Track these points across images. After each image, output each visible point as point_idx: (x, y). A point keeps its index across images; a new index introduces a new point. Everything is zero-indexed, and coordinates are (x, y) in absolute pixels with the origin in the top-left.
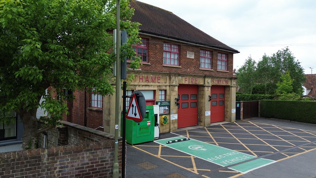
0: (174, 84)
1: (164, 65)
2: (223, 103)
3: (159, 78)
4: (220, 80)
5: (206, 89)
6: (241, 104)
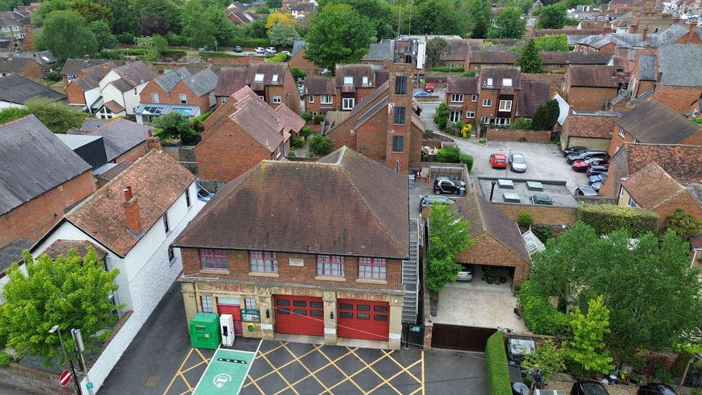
0: (264, 294)
1: (250, 274)
2: (386, 318)
3: (242, 288)
4: (362, 293)
5: (325, 303)
6: (426, 329)
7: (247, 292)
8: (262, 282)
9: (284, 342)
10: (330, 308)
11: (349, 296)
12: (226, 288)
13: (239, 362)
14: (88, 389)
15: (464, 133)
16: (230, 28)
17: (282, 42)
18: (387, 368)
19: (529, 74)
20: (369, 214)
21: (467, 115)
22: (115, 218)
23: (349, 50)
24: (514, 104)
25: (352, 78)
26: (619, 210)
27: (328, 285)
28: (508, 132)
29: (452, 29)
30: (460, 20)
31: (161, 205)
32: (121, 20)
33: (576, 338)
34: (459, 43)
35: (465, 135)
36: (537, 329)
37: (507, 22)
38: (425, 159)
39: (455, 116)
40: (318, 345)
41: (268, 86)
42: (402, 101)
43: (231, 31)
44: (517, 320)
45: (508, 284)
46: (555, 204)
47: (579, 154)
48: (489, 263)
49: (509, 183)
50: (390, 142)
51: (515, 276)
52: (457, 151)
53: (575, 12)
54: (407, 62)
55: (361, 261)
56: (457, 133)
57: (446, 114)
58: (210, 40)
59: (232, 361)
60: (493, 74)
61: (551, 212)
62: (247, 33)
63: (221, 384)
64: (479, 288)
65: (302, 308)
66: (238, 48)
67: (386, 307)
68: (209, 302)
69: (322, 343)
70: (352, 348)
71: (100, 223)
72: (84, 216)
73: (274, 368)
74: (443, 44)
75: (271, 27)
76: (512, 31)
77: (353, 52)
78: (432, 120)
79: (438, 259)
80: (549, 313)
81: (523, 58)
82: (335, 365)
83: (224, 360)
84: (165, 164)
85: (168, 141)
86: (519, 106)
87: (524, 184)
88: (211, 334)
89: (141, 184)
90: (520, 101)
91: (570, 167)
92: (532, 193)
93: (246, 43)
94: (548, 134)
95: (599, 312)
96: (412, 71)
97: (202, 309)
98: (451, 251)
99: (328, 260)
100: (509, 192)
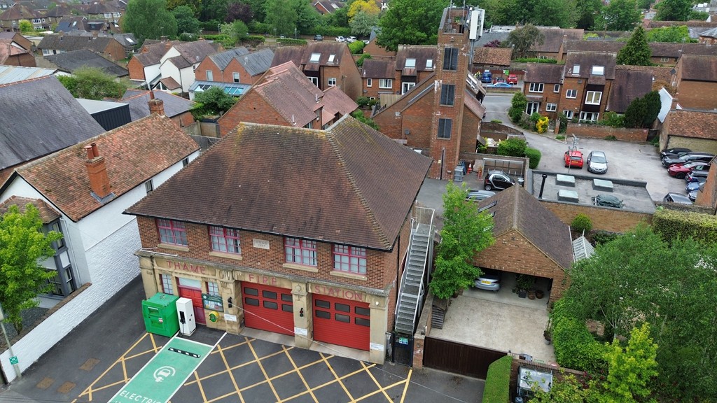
0: (226, 279)
1: (211, 254)
2: (366, 323)
3: (203, 269)
4: (338, 290)
5: (294, 296)
6: (416, 342)
7: (208, 275)
8: (225, 265)
9: (250, 338)
10: (300, 303)
11: (322, 291)
12: (185, 268)
13: (191, 355)
14: (12, 363)
15: (540, 127)
16: (312, 16)
17: (363, 31)
18: (360, 385)
19: (632, 67)
20: (352, 193)
21: (547, 107)
22: (79, 179)
23: (424, 35)
24: (605, 97)
25: (415, 60)
26: (710, 220)
27: (297, 276)
28: (593, 129)
29: (552, 19)
30: (562, 9)
31: (146, 172)
32: (210, 7)
33: (610, 378)
34: (556, 33)
35: (540, 129)
36: (565, 359)
37: (618, 12)
38: (483, 150)
39: (533, 108)
40: (287, 347)
41: (323, 66)
42: (451, 78)
43: (313, 19)
44: (545, 346)
45: (545, 299)
46: (624, 208)
47: (679, 157)
48: (519, 271)
49: (571, 179)
50: (435, 126)
51: (552, 290)
52: (522, 144)
53: (707, 7)
54: (460, 32)
55: (336, 250)
56: (531, 126)
57: (521, 105)
58: (290, 28)
59: (183, 353)
60: (581, 61)
61: (617, 217)
62: (330, 22)
63: (161, 378)
64: (506, 300)
65: (271, 300)
66: (319, 37)
67: (365, 309)
68: (170, 282)
69: (293, 345)
70: (326, 355)
71: (58, 181)
72: (40, 172)
73: (228, 367)
74: (534, 33)
75: (354, 15)
76: (623, 22)
77: (428, 37)
78: (507, 113)
79: (446, 258)
80: (582, 340)
81: (628, 49)
82: (299, 373)
83: (176, 350)
84: (164, 129)
85: (206, 116)
86: (612, 99)
87: (589, 182)
88: (164, 319)
89: (127, 147)
90: (613, 94)
91: (665, 171)
92: (596, 193)
93: (327, 32)
94: (644, 133)
95: (643, 344)
96: (464, 42)
97: (163, 289)
98: (466, 251)
99: (297, 244)
100: (567, 190)
